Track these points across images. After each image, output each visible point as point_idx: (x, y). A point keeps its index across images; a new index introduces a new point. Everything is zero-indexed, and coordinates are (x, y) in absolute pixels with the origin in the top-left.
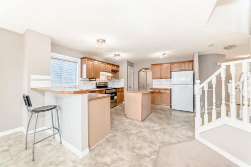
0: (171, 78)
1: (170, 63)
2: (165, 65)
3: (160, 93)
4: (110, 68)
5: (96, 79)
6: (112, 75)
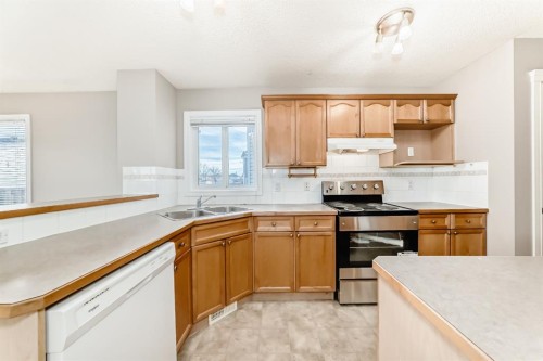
5: (314, 167)
6: (395, 147)
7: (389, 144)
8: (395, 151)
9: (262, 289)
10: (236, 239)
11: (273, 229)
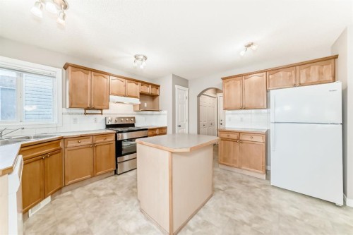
0: (268, 106)
1: (266, 71)
2: (254, 78)
3: (241, 141)
4: (137, 88)
5: (101, 110)
6: (140, 103)
7: (137, 101)
8: (140, 105)
9: (70, 182)
10: (52, 153)
11: (79, 144)
